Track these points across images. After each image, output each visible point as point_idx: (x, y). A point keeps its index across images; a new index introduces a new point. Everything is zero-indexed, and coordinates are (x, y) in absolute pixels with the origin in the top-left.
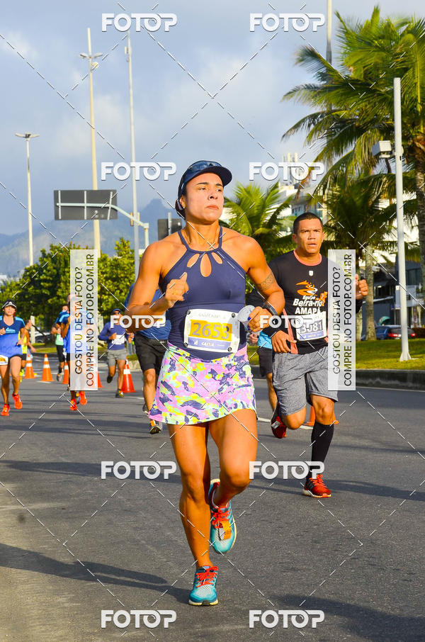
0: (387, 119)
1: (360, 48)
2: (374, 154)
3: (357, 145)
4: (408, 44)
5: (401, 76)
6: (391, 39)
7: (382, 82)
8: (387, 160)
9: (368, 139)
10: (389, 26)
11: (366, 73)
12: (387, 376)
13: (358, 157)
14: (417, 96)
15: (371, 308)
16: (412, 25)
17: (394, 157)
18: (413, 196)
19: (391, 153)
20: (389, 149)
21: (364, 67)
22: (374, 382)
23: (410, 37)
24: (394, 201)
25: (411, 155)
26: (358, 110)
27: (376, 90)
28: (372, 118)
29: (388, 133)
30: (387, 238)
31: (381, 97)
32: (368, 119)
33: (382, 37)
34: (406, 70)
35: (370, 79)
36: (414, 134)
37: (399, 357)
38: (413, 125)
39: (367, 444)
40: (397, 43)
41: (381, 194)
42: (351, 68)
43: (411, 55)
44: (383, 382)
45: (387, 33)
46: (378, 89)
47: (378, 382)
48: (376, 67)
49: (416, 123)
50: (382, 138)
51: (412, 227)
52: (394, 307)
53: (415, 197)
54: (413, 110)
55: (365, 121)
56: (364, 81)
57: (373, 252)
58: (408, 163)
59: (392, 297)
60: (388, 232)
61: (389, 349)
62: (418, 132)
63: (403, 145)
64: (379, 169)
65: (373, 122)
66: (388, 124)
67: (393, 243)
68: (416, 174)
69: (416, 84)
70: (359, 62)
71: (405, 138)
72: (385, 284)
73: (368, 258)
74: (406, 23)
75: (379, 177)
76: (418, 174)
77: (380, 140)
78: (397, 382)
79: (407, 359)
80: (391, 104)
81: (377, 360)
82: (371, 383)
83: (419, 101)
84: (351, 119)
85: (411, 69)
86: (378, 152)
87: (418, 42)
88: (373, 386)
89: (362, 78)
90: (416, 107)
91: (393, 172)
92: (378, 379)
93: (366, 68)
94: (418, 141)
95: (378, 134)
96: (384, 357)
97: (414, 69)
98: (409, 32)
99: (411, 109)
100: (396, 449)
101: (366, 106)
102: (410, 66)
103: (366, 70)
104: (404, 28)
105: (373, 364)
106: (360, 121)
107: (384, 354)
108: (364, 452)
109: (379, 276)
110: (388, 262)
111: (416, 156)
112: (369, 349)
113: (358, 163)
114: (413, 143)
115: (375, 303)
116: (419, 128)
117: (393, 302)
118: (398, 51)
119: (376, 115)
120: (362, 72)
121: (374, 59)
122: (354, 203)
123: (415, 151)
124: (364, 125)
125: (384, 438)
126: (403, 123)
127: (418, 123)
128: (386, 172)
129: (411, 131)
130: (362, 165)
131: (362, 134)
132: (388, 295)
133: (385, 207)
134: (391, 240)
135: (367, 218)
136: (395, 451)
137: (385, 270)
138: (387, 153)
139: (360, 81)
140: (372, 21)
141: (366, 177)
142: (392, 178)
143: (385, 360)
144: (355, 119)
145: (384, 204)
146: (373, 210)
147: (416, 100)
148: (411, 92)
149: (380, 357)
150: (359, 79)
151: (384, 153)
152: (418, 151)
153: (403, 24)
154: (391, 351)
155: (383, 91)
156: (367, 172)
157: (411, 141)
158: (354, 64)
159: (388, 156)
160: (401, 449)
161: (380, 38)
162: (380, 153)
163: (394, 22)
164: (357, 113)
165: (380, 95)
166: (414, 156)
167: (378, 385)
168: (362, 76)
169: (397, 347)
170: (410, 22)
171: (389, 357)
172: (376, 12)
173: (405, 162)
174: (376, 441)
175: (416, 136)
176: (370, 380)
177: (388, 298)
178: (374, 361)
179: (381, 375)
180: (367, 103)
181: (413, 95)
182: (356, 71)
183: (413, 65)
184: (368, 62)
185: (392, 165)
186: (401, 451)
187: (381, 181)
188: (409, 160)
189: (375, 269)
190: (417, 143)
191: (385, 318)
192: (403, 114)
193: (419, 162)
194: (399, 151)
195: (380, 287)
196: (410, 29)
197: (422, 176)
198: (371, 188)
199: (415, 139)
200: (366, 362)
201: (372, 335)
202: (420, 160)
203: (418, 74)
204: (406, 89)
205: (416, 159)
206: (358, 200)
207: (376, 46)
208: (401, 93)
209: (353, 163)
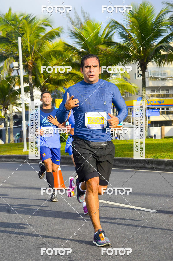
0: (16, 53)
1: (4, 24)
2: (11, 68)
3: (5, 63)
4: (24, 24)
5: (21, 37)
6: (16, 21)
7: (14, 38)
8: (17, 70)
9: (9, 61)
10: (16, 16)
11: (7, 34)
12: (18, 158)
13: (5, 68)
14: (28, 45)
15: (12, 130)
16: (25, 16)
17: (19, 69)
18: (28, 85)
19: (18, 67)
20: (17, 66)
21: (6, 32)
22: (12, 160)
23: (24, 21)
24: (20, 87)
25: (26, 68)
26: (5, 49)
27: (11, 42)
28: (10, 52)
29: (17, 59)
30: (18, 101)
31: (13, 45)
32: (9, 53)
33: (13, 20)
34: (23, 34)
35: (9, 37)
36: (27, 60)
37: (23, 150)
38: (27, 57)
39: (8, 186)
40: (19, 23)
41: (15, 84)
42: (1, 32)
43: (25, 28)
44: (16, 160)
45: (15, 19)
46: (12, 41)
47: (14, 160)
48: (11, 32)
49: (28, 56)
50: (15, 61)
51: (28, 97)
52: (21, 129)
53: (29, 86)
54: (27, 50)
55: (8, 54)
56: (6, 37)
57: (13, 107)
58: (26, 72)
59: (21, 126)
60: (18, 99)
61: (19, 147)
62: (29, 59)
63: (23, 65)
64: (14, 74)
65: (11, 54)
66: (17, 56)
67: (20, 104)
68: (29, 76)
69: (27, 40)
70: (4, 30)
71: (24, 61)
72: (18, 120)
73: (11, 110)
74: (23, 15)
75: (14, 77)
76: (30, 76)
77: (14, 62)
78: (22, 160)
79: (26, 151)
80: (17, 48)
81: (14, 151)
82: (11, 160)
83: (29, 47)
84: (2, 53)
85: (25, 34)
86: (13, 67)
87: (28, 23)
88: (13, 162)
89: (5, 36)
90: (28, 49)
91: (20, 75)
92: (14, 159)
93: (7, 32)
94: (29, 63)
95: (13, 59)
96: (17, 150)
97: (26, 34)
98: (24, 19)
99: (26, 50)
100: (20, 187)
101: (8, 47)
102: (24, 33)
103: (7, 33)
104: (21, 17)
105: (12, 153)
106: (5, 54)
107: (17, 149)
108: (6, 189)
109: (15, 117)
110: (19, 111)
111: (29, 69)
112: (11, 147)
113: (5, 71)
114: (27, 64)
115: (14, 128)
116: (29, 58)
117: (21, 127)
118: (20, 26)
119: (12, 51)
120: (6, 34)
121: (10, 29)
122: (4, 87)
123: (28, 67)
124: (7, 55)
125: (15, 183)
126: (23, 55)
127: (29, 56)
128: (17, 75)
129: (26, 59)
130: (7, 72)
131: (6, 59)
132: (19, 124)
133: (17, 89)
134: (20, 102)
135: (10, 93)
136: (19, 188)
137: (18, 115)
138: (17, 67)
139: (4, 37)
140: (9, 13)
141: (8, 77)
142: (19, 77)
143: (17, 151)
144: (4, 53)
145: (17, 88)
146: (12, 90)
147: (28, 46)
148: (25, 43)
149: (15, 150)
150: (4, 36)
151: (15, 67)
152: (29, 67)
153: (21, 15)
154: (20, 147)
155: (14, 42)
156: (9, 74)
157: (27, 63)
158: (2, 30)
159: (17, 69)
160: (22, 187)
161: (12, 20)
162: (14, 67)
163: (18, 14)
164: (4, 50)
165: (13, 43)
166: (28, 69)
167: (14, 161)
168: (6, 36)
169: (22, 146)
170: (24, 15)
171: (19, 150)
172: (10, 10)
173: (24, 71)
174: (12, 184)
175: (28, 61)
176: (11, 159)
177: (19, 126)
178: (12, 152)
179: (16, 157)
180: (8, 46)
181: (26, 44)
182: (3, 33)
183: (26, 32)
184: (7, 30)
185: (19, 72)
186: (22, 188)
187: (15, 79)
188: (26, 70)
189: (14, 114)
190: (29, 64)
191: (18, 134)
192: (23, 52)
193: (30, 71)
194: (21, 67)
195: (16, 121)
196: (24, 18)
197: (31, 77)
198: (11, 81)
199: (28, 62)
200: (9, 152)
201: (13, 141)
202: (30, 70)
203: (28, 36)
204: (24, 42)
205: (28, 70)
206: (6, 86)
207: (11, 24)
208: (22, 43)
209: (3, 70)
